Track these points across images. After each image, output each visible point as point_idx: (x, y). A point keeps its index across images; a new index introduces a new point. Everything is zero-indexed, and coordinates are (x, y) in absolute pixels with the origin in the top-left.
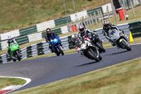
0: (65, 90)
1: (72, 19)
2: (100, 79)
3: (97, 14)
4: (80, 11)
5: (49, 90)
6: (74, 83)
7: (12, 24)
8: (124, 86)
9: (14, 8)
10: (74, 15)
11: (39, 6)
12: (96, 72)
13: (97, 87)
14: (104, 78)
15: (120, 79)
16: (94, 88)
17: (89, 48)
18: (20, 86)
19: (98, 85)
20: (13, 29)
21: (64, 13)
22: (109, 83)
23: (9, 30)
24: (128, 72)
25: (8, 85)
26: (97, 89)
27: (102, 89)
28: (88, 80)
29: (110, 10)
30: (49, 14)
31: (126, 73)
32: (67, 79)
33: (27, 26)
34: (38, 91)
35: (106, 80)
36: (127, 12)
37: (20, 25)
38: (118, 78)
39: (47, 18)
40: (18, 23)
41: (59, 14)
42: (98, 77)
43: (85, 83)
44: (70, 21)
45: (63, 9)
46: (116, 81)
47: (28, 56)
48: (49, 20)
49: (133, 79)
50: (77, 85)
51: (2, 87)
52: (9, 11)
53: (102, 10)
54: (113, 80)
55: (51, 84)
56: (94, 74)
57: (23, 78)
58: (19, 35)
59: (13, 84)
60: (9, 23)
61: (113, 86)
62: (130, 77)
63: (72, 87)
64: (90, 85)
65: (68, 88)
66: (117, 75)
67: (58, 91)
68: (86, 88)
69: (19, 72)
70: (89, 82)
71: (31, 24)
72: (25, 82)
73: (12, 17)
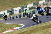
0: (37, 29)
2: (49, 25)
3: (49, 1)
5: (31, 29)
7: (18, 5)
13: (48, 28)
16: (47, 28)
18: (20, 27)
20: (18, 6)
23: (17, 7)
27: (50, 28)
28: (45, 25)
30: (31, 1)
33: (23, 5)
37: (21, 5)
39: (30, 3)
40: (20, 4)
44: (39, 4)
47: (24, 17)
50: (41, 27)
51: (14, 28)
58: (20, 9)
59: (18, 27)
60: (17, 4)
63: (39, 28)
65: (38, 28)
68: (44, 28)
71: (25, 5)
72: (22, 26)
73: (18, 2)
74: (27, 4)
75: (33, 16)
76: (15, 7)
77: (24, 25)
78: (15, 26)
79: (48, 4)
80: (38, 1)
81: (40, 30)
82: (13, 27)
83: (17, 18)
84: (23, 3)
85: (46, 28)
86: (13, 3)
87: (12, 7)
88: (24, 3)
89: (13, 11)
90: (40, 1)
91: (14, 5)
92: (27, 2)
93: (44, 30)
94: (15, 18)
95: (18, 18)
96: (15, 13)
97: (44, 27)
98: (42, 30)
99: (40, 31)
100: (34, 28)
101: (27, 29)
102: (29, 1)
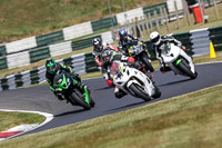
0: (107, 132)
2: (163, 116)
3: (158, 13)
4: (131, 8)
5: (82, 133)
6: (123, 121)
7: (25, 27)
8: (200, 127)
10: (122, 14)
13: (158, 129)
14: (169, 114)
15: (195, 116)
16: (154, 129)
18: (36, 126)
19: (160, 124)
20: (25, 35)
21: (107, 12)
22: (177, 123)
23: (19, 37)
25: (17, 124)
26: (159, 132)
27: (166, 131)
28: (144, 117)
29: (180, 7)
30: (83, 13)
31: (204, 107)
32: (112, 116)
33: (47, 31)
35: (172, 118)
36: (206, 11)
37: (37, 30)
38: (191, 115)
39: (79, 18)
40: (33, 26)
41: (99, 13)
42: (160, 113)
43: (139, 121)
44: (116, 24)
45: (106, 4)
46: (188, 119)
48: (82, 21)
49: (215, 117)
50: (127, 125)
51: (8, 126)
52: (20, 7)
53: (167, 7)
55: (85, 123)
56: (152, 107)
57: (41, 113)
58: (35, 45)
59: (25, 122)
60: (20, 25)
61: (183, 127)
62: (210, 114)
63: (119, 128)
64: (148, 125)
65: (113, 130)
66: (190, 110)
67: (97, 135)
68: (140, 130)
69: (34, 103)
70: (145, 120)
71: (54, 28)
72: (45, 118)
73: (25, 17)
74: (62, 23)
76: (12, 36)
78: (12, 120)
79: (154, 24)
80: (114, 10)
81: (123, 136)
83: (20, 84)
84: (47, 21)
85: (147, 128)
86: (2, 20)
88: (50, 18)
89: (2, 53)
90: (122, 11)
92: (65, 17)
93: (141, 137)
94: (12, 87)
95: (27, 84)
96: (12, 62)
98: (132, 139)
99: (122, 141)
100: (98, 127)
101: (64, 131)
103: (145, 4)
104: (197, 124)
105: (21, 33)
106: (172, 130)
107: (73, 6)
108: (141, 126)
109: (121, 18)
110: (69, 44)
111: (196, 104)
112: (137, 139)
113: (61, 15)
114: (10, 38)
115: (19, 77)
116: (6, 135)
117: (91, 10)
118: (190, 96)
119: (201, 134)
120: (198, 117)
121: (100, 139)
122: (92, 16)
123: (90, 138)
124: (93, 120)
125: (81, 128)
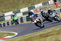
1: (35, 7)
2: (47, 33)
3: (46, 5)
4: (39, 3)
6: (36, 35)
9: (11, 2)
11: (21, 1)
12: (46, 30)
13: (46, 37)
14: (49, 33)
15: (56, 33)
16: (45, 37)
17: (38, 22)
19: (47, 36)
20: (10, 11)
21: (32, 4)
22: (51, 35)
24: (60, 30)
25: (8, 36)
26: (46, 38)
27: (48, 37)
29: (52, 3)
30: (26, 5)
31: (59, 31)
32: (33, 33)
33: (16, 10)
34: (21, 38)
35: (50, 34)
36: (59, 4)
37: (13, 10)
38: (55, 33)
40: (12, 8)
41: (30, 5)
42: (47, 32)
43: (41, 35)
44: (35, 8)
45: (32, 2)
46: (54, 34)
48: (25, 7)
50: (38, 36)
52: (8, 3)
53: (48, 3)
54: (53, 34)
55: (26, 35)
56: (45, 31)
59: (10, 35)
61: (53, 36)
62: (60, 33)
63: (35, 36)
64: (43, 36)
65: (34, 37)
67: (29, 39)
68: (41, 37)
69: (12, 30)
70: (43, 34)
71: (18, 9)
72: (15, 34)
73: (10, 6)
74: (20, 8)
75: (36, 19)
76: (6, 11)
77: (16, 34)
78: (6, 35)
79: (45, 8)
80: (34, 4)
81: (37, 39)
82: (4, 35)
83: (8, 25)
84: (16, 7)
85: (43, 37)
86: (3, 7)
87: (2, 11)
89: (3, 16)
90: (36, 4)
91: (5, 9)
92: (21, 6)
93: (41, 39)
94: (6, 25)
95: (10, 25)
96: (6, 19)
97: (40, 35)
98: (39, 40)
99: (36, 40)
101: (20, 38)
102: (23, 5)
103: (42, 2)
104: (57, 35)
105: (9, 11)
106: (50, 37)
107: (23, 3)
108: (41, 36)
109: (36, 6)
110: (22, 14)
111: (56, 30)
112: (40, 39)
113: (19, 5)
114: (6, 12)
115: (8, 23)
116: (4, 39)
117: (28, 4)
118: (55, 28)
119: (58, 38)
120: (57, 33)
121: (30, 40)
122: (28, 6)
123: (27, 40)
124: (28, 34)
125: (25, 37)
